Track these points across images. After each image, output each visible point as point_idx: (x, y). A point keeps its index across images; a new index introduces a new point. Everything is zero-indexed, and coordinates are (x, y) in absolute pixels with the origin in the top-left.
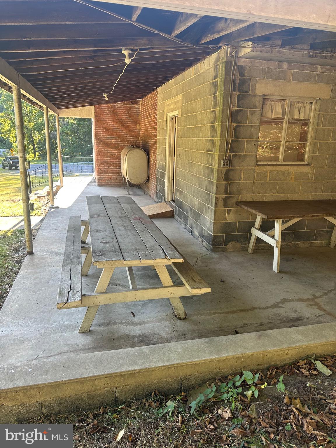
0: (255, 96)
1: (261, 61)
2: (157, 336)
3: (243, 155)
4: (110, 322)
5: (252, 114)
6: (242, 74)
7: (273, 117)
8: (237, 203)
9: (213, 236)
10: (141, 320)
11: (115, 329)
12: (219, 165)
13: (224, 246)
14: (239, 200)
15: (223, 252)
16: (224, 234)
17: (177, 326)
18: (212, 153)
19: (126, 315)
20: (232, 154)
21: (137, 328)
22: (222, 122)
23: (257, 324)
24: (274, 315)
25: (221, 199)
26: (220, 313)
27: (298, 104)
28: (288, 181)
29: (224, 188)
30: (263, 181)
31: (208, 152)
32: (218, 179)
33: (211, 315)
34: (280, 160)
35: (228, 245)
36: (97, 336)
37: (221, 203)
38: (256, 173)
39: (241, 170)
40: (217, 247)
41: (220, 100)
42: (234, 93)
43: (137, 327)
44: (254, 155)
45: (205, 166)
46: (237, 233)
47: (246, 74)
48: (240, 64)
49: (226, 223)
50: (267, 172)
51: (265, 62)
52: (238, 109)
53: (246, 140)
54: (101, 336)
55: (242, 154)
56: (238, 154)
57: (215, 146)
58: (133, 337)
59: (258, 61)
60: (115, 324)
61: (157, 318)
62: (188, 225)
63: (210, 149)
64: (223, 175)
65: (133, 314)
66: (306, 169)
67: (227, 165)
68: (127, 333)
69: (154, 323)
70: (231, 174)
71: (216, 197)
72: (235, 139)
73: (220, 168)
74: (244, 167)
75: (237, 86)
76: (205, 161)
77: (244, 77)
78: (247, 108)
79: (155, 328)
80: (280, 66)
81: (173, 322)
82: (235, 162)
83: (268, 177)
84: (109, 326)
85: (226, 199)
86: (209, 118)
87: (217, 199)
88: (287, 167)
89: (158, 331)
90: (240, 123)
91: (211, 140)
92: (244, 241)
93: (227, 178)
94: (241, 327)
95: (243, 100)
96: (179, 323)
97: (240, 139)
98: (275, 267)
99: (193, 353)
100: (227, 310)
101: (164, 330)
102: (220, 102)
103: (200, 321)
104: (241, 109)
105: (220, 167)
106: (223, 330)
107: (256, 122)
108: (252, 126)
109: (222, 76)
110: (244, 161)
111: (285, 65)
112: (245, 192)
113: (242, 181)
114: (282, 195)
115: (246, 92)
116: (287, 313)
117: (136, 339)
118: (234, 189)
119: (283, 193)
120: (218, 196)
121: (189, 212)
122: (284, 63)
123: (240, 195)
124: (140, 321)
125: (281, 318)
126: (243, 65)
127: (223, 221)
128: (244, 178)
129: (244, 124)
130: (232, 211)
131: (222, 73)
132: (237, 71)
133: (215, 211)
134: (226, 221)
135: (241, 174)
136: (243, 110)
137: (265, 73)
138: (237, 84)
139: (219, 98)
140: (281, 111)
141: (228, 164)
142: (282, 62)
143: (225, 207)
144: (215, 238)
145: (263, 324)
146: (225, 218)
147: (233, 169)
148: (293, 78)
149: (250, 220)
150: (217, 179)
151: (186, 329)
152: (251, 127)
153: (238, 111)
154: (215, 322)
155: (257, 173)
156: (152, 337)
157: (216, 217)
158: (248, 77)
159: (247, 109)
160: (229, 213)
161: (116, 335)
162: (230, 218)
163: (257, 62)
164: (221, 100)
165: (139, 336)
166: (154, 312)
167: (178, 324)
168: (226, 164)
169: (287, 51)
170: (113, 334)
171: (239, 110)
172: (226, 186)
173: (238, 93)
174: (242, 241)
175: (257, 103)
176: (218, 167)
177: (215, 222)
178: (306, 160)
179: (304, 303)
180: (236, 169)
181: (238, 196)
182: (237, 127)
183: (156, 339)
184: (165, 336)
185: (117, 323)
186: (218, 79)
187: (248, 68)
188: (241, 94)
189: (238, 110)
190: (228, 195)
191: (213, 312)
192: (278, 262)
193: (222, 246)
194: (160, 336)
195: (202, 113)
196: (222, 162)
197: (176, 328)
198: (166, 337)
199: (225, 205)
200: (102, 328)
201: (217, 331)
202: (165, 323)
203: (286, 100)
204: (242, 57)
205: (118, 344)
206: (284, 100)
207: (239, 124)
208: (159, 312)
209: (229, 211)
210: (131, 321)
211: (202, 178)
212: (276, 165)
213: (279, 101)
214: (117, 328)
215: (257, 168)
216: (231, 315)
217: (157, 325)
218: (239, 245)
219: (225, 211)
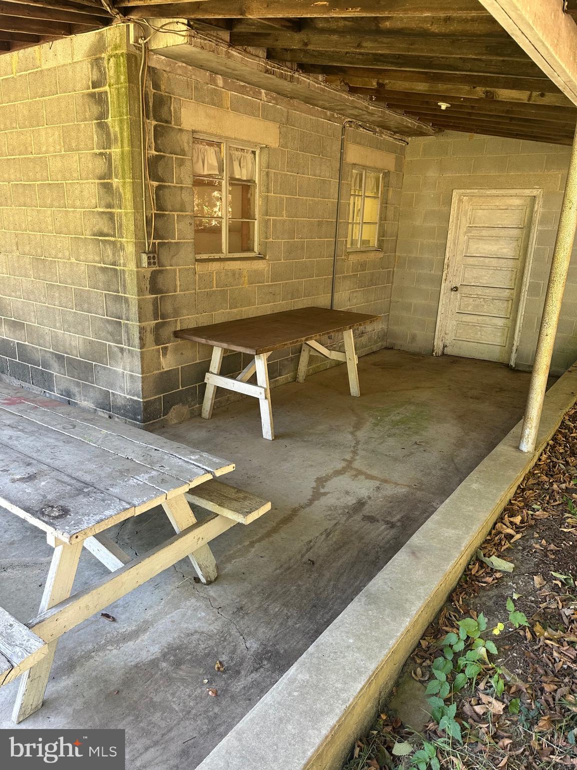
0: (181, 130)
1: (184, 65)
2: (196, 636)
3: (175, 243)
4: (71, 659)
5: (180, 166)
6: (156, 86)
7: (206, 173)
8: (177, 334)
9: (144, 402)
10: (136, 621)
11: (100, 668)
12: (139, 264)
13: (162, 418)
14: (178, 329)
15: (163, 430)
16: (162, 395)
17: (215, 600)
18: (112, 239)
19: (94, 627)
20: (157, 241)
21: (143, 641)
22: (133, 178)
23: (321, 534)
24: (328, 510)
25: (148, 329)
26: (259, 540)
27: (236, 153)
28: (241, 286)
29: (151, 307)
30: (209, 290)
31: (100, 238)
32: (140, 292)
33: (250, 552)
34: (224, 251)
35: (170, 414)
36: (70, 705)
37: (150, 338)
38: (197, 276)
39: (175, 270)
40: (151, 422)
41: (121, 133)
42: (148, 121)
43: (140, 639)
44: (191, 242)
45: (95, 266)
46: (181, 388)
47: (163, 87)
48: (153, 64)
49: (162, 373)
50: (213, 273)
51: (190, 67)
52: (157, 153)
53: (175, 214)
54: (83, 700)
55: (173, 241)
56: (166, 241)
57: (121, 225)
58: (154, 663)
59: (180, 64)
60: (88, 656)
61: (163, 602)
62: (53, 391)
63: (106, 230)
64: (148, 282)
65: (107, 616)
66: (260, 265)
67: (154, 263)
68: (133, 663)
69: (167, 613)
70: (160, 279)
71: (140, 326)
72: (158, 212)
73: (140, 269)
74: (179, 266)
75: (151, 108)
76: (91, 257)
77: (161, 93)
78: (171, 153)
79: (180, 623)
80: (213, 81)
81: (202, 594)
82: (165, 256)
83: (215, 282)
84: (78, 668)
85: (158, 327)
86: (91, 167)
87: (142, 330)
88: (238, 262)
89: (190, 626)
90: (163, 181)
91: (103, 212)
92: (192, 400)
93: (154, 289)
94: (308, 550)
95: (163, 138)
96: (212, 591)
97: (167, 213)
98: (267, 431)
99: (373, 634)
100: (264, 531)
101: (199, 619)
102: (122, 137)
103: (243, 571)
104: (162, 154)
105: (141, 267)
106: (289, 568)
107: (188, 182)
108: (181, 187)
109: (118, 81)
110: (177, 254)
111: (220, 80)
112: (185, 311)
113: (178, 293)
114: (235, 310)
115: (167, 122)
116: (341, 500)
117: (164, 665)
118: (169, 308)
119: (236, 307)
120: (144, 324)
121: (56, 365)
122: (218, 76)
123: (179, 319)
124: (134, 623)
125: (341, 511)
126: (157, 66)
127: (157, 372)
128: (180, 285)
129: (170, 184)
130: (169, 348)
131: (118, 78)
132: (149, 78)
133: (142, 353)
134: (162, 370)
135: (175, 279)
136: (164, 156)
137: (192, 89)
138: (151, 104)
139: (117, 129)
140: (216, 164)
141: (156, 260)
142: (216, 73)
143: (157, 345)
144: (147, 405)
145: (329, 530)
146: (160, 363)
147: (163, 270)
148: (231, 106)
149: (198, 361)
150: (138, 291)
151: (234, 597)
152: (181, 190)
153: (158, 159)
154: (265, 559)
155: (199, 275)
156: (190, 643)
157: (145, 366)
158: (166, 92)
159: (171, 155)
160: (165, 354)
161: (115, 679)
162: (167, 363)
163: (179, 66)
164: (125, 134)
165: (164, 656)
166: (148, 593)
167: (212, 593)
168: (152, 261)
169: (238, 54)
170: (106, 681)
171: (159, 155)
172: (155, 302)
173: (154, 123)
174: (190, 400)
175: (186, 145)
176: (138, 267)
177: (144, 375)
178: (256, 249)
179: (345, 475)
180: (167, 270)
181: (176, 320)
182: (159, 188)
183: (200, 642)
184: (211, 628)
185: (90, 652)
186: (107, 88)
187: (165, 75)
188: (160, 126)
189: (156, 155)
190: (160, 321)
191: (247, 543)
192: (271, 422)
193: (160, 417)
194: (203, 633)
195: (62, 156)
196: (144, 257)
197: (216, 604)
198: (215, 631)
199: (158, 341)
200: (66, 682)
201: (282, 574)
202: (188, 603)
203: (222, 144)
204: (156, 52)
205: (136, 697)
206: (219, 145)
207: (161, 183)
208: (157, 588)
209: (165, 349)
210: (115, 633)
211: (89, 291)
212: (220, 260)
213: (211, 144)
214: (103, 664)
215: (199, 267)
216: (276, 537)
217: (176, 614)
218: (185, 410)
219: (158, 351)
